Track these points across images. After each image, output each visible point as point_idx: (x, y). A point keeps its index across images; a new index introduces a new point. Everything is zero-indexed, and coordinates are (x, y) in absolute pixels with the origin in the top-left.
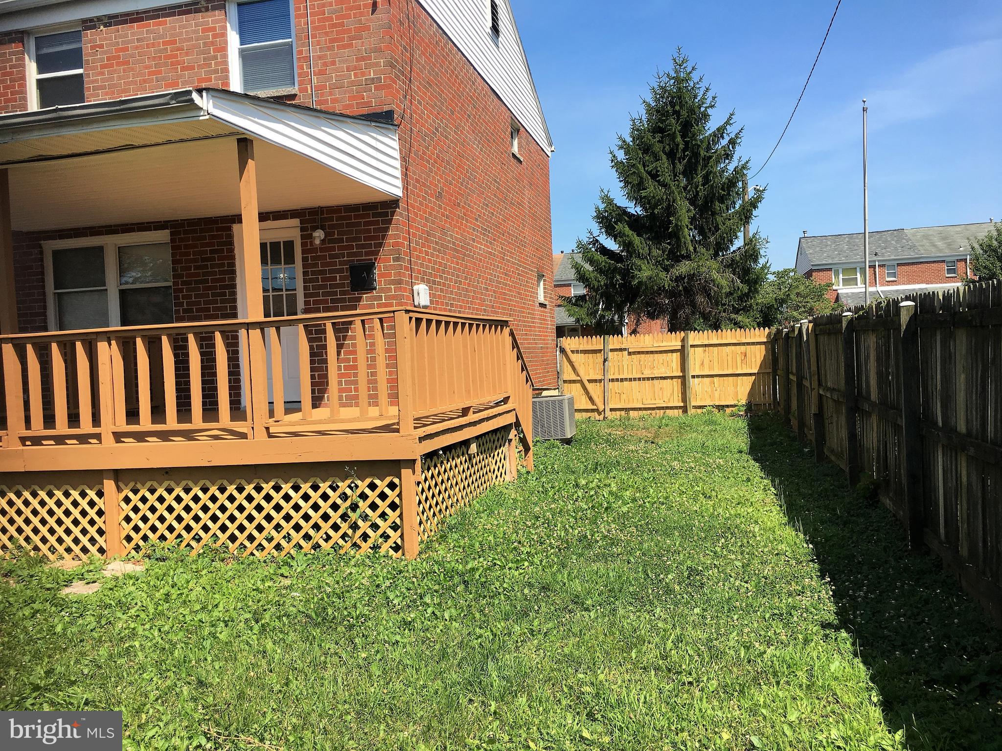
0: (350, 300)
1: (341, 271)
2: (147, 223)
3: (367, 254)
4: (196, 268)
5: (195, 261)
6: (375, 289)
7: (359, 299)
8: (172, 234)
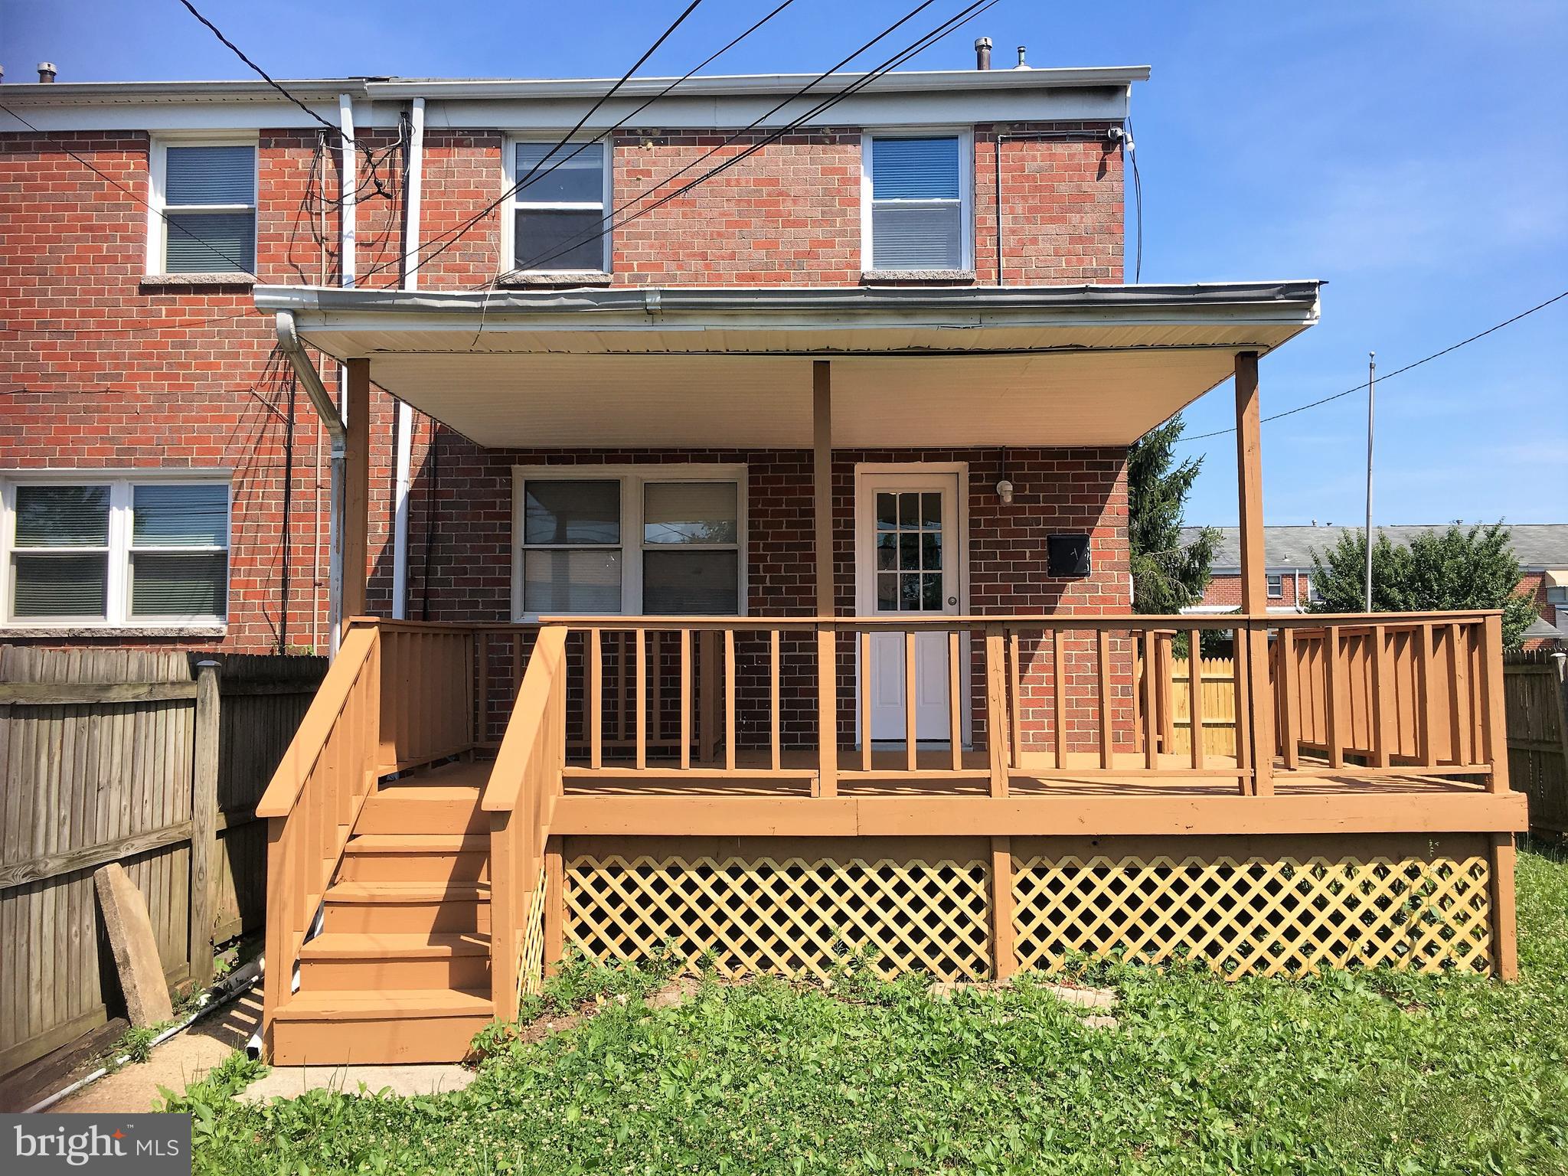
0: (1046, 589)
1: (1034, 544)
2: (710, 450)
3: (1076, 522)
4: (790, 525)
5: (788, 513)
6: (1088, 574)
7: (1061, 589)
8: (751, 470)
